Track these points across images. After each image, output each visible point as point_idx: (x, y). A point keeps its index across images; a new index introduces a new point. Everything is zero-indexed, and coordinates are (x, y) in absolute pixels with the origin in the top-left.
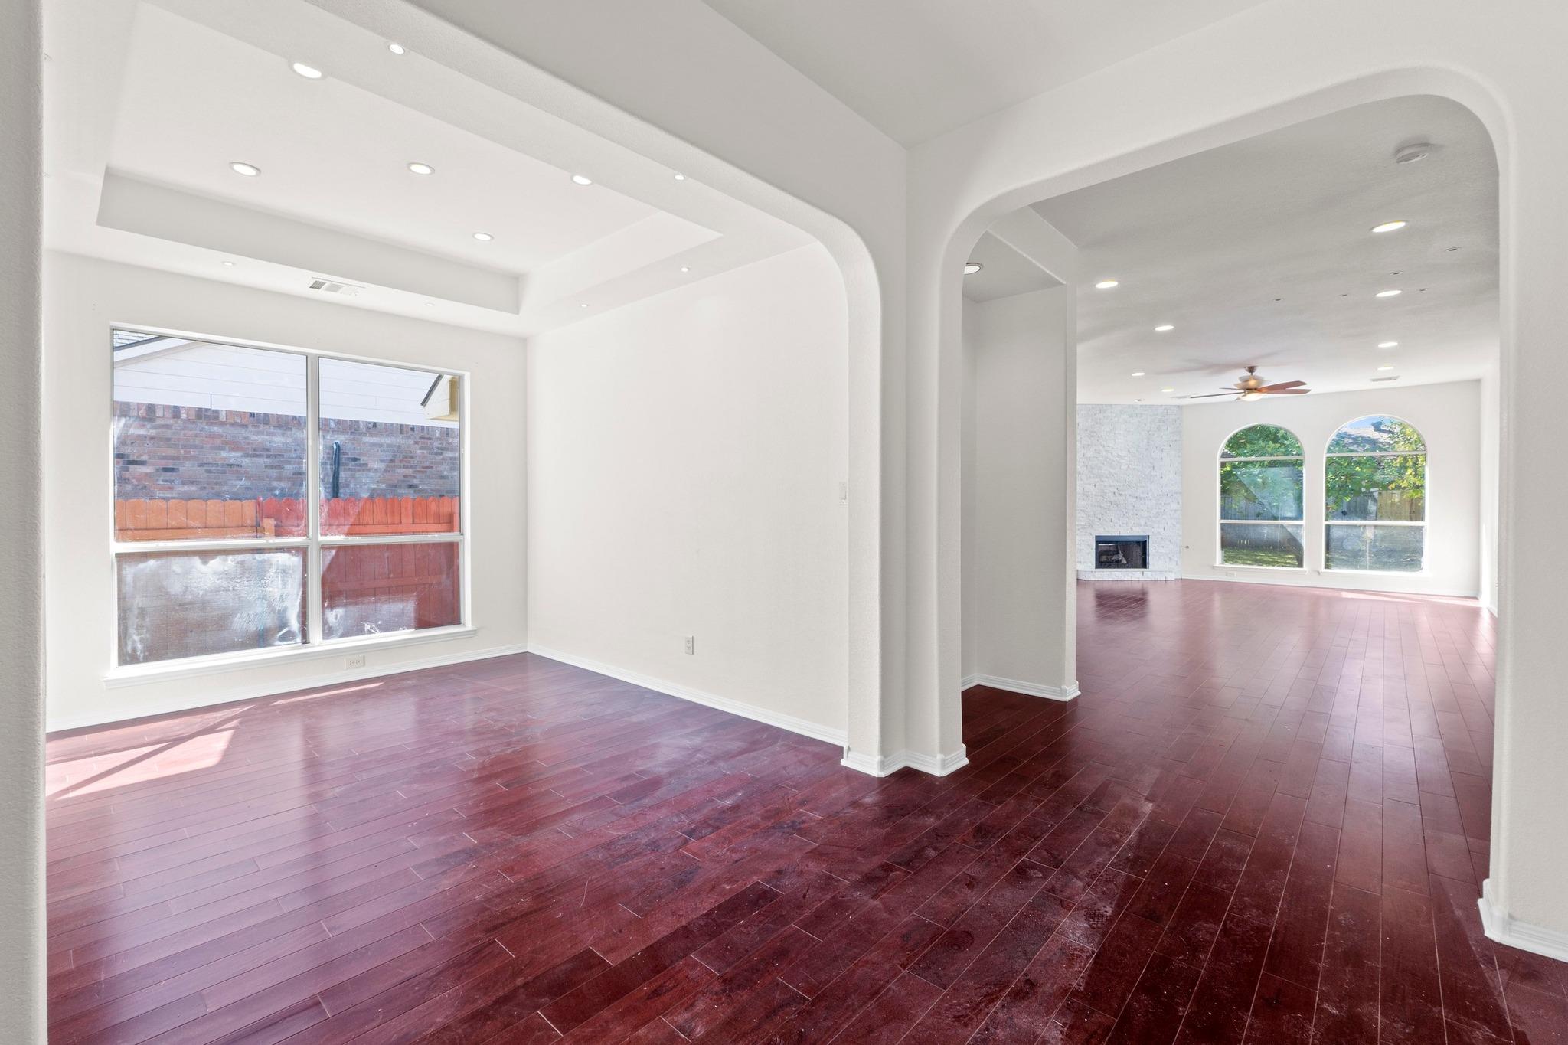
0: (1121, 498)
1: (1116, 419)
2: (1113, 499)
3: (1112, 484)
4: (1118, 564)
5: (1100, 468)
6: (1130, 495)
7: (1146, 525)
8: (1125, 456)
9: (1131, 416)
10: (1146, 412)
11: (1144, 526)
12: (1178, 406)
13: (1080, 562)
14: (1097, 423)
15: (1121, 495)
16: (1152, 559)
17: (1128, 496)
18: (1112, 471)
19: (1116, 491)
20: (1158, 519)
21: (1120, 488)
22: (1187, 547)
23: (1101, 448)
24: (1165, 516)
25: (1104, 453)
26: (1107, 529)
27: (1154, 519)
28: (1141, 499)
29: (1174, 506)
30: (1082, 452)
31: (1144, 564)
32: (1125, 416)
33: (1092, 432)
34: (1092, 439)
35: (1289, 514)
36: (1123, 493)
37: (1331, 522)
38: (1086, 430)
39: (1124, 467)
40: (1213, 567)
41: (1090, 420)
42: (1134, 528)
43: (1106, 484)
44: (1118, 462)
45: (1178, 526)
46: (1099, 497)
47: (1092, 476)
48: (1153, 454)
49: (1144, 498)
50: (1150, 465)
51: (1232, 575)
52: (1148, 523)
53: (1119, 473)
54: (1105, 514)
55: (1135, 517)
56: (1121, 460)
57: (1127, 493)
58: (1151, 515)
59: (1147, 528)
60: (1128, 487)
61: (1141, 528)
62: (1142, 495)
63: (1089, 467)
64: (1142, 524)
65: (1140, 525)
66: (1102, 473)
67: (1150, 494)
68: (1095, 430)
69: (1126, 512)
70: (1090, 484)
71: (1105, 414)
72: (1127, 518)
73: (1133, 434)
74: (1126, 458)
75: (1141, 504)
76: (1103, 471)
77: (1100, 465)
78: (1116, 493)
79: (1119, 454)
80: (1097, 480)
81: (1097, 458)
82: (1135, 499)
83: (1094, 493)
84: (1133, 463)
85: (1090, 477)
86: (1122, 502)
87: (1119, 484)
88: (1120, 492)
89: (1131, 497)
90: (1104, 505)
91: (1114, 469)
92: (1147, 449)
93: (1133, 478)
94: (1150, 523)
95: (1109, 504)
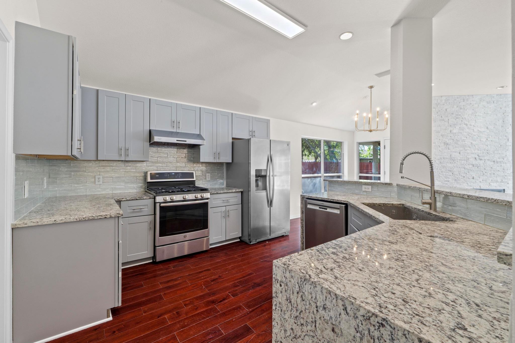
0: (481, 162)
1: (477, 105)
2: (474, 162)
3: (474, 152)
5: (464, 141)
6: (488, 160)
7: (502, 181)
8: (484, 132)
9: (488, 103)
10: (501, 100)
11: (501, 182)
14: (461, 109)
15: (481, 159)
17: (486, 161)
18: (474, 143)
21: (480, 155)
23: (464, 126)
25: (467, 130)
26: (469, 184)
28: (497, 162)
30: (450, 129)
32: (484, 103)
33: (457, 115)
34: (457, 119)
36: (482, 158)
38: (453, 114)
39: (484, 140)
41: (455, 107)
42: (492, 184)
43: (468, 151)
44: (479, 136)
46: (463, 161)
47: (457, 146)
49: (500, 162)
50: (505, 138)
52: (504, 180)
53: (479, 144)
54: (468, 173)
55: (493, 175)
56: (481, 135)
57: (486, 158)
58: (506, 174)
59: (503, 184)
60: (487, 154)
61: (498, 183)
62: (498, 160)
63: (455, 140)
64: (499, 180)
65: (497, 181)
66: (466, 144)
67: (505, 159)
68: (460, 113)
69: (485, 172)
70: (455, 152)
71: (468, 102)
72: (486, 176)
73: (490, 116)
74: (485, 133)
75: (498, 166)
76: (466, 143)
77: (464, 138)
78: (477, 158)
79: (479, 130)
80: (461, 149)
81: (461, 133)
82: (493, 163)
83: (459, 158)
84: (491, 136)
85: (456, 147)
86: (482, 165)
87: (479, 152)
88: (480, 158)
89: (489, 161)
90: (467, 167)
91: (475, 141)
92: (502, 126)
93: (491, 147)
94: (506, 180)
95: (471, 166)
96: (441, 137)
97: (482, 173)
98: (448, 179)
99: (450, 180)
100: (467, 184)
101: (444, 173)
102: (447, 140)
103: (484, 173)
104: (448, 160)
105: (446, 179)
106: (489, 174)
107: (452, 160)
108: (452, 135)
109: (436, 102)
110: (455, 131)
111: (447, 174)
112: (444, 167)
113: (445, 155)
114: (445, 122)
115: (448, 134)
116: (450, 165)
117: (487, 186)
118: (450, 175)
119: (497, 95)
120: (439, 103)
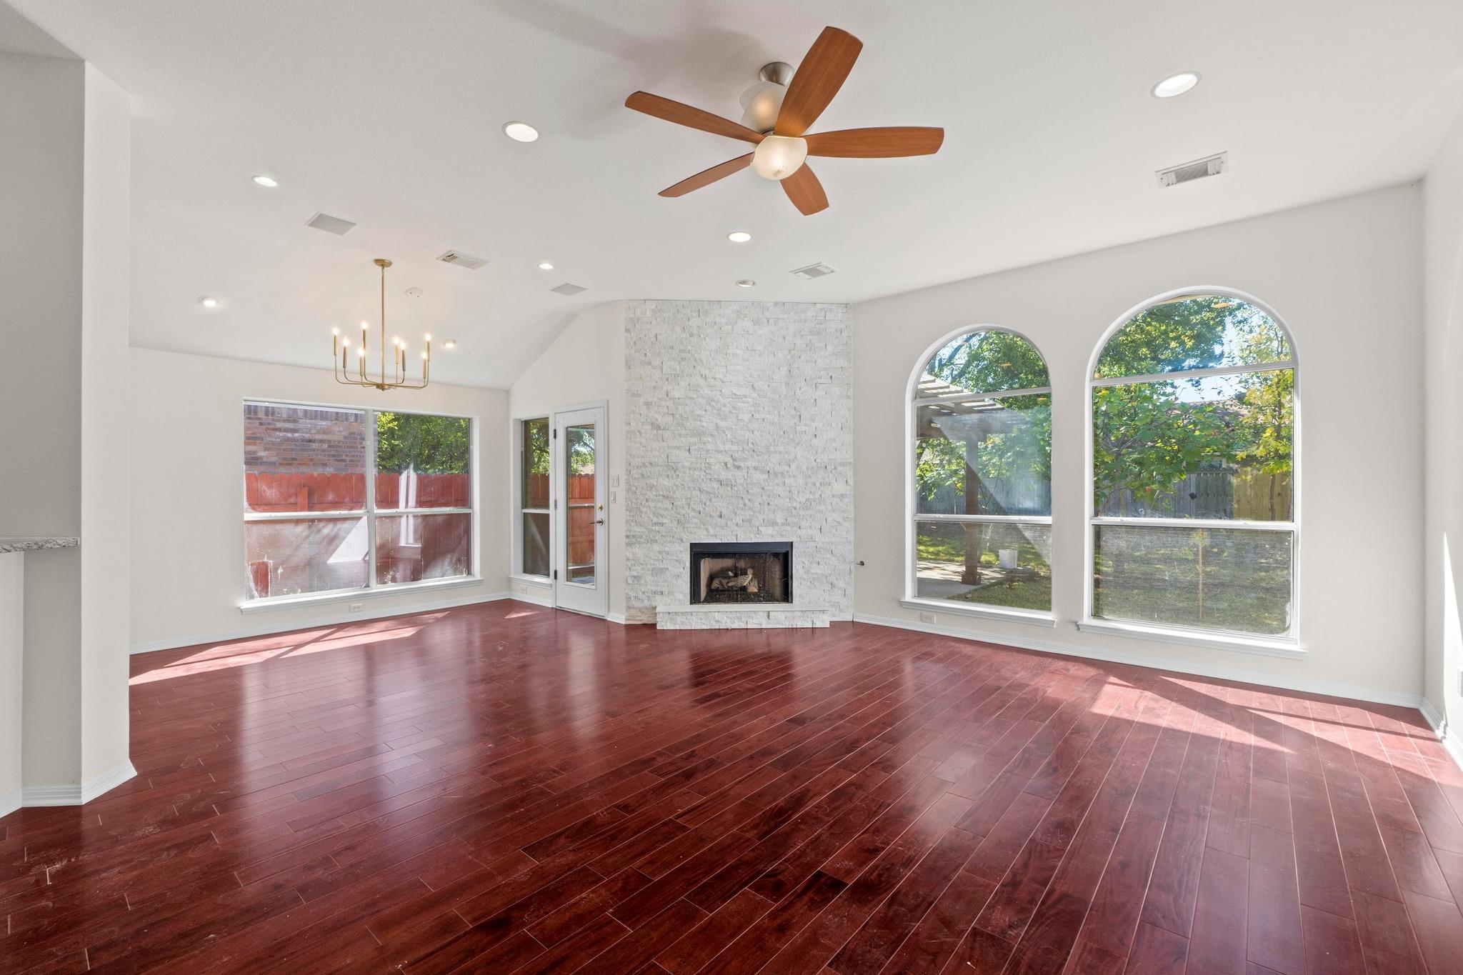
0: (740, 474)
1: (729, 327)
2: (723, 475)
3: (721, 447)
4: (741, 595)
5: (699, 418)
6: (756, 468)
7: (786, 523)
8: (745, 396)
9: (756, 322)
10: (786, 316)
11: (783, 524)
12: (846, 305)
13: (662, 593)
14: (691, 335)
15: (738, 467)
16: (797, 587)
17: (752, 471)
18: (722, 424)
19: (729, 460)
20: (810, 512)
21: (736, 455)
22: (862, 564)
23: (701, 381)
24: (822, 507)
25: (707, 391)
26: (711, 531)
27: (802, 512)
28: (776, 475)
29: (839, 488)
30: (665, 388)
31: (786, 596)
32: (747, 323)
33: (681, 351)
34: (683, 363)
35: (1028, 504)
36: (743, 465)
37: (1105, 519)
38: (672, 348)
39: (745, 417)
40: (903, 604)
41: (678, 329)
42: (763, 529)
43: (709, 447)
44: (734, 408)
45: (846, 524)
46: (697, 473)
47: (683, 432)
48: (798, 392)
49: (782, 474)
50: (794, 413)
51: (930, 620)
52: (789, 519)
53: (734, 427)
54: (708, 503)
55: (766, 508)
56: (740, 404)
57: (749, 464)
58: (795, 505)
59: (788, 528)
60: (752, 453)
61: (776, 528)
62: (779, 469)
63: (677, 416)
64: (779, 521)
65: (774, 523)
66: (703, 426)
67: (793, 467)
68: (689, 348)
69: (749, 500)
70: (679, 448)
71: (708, 319)
72: (751, 509)
73: (760, 356)
74: (749, 400)
75: (778, 484)
76: (705, 424)
77: (699, 412)
78: (729, 465)
79: (734, 392)
80: (694, 440)
81: (693, 399)
82: (766, 476)
83: (687, 464)
84: (761, 409)
85: (680, 435)
86: (742, 481)
87: (735, 448)
88: (737, 464)
89: (758, 472)
90: (707, 486)
91: (725, 419)
92: (787, 384)
93: (761, 436)
94: (794, 520)
95: (716, 485)
96: (645, 407)
97: (741, 502)
98: (660, 520)
99: (665, 521)
100: (707, 530)
101: (653, 504)
102: (658, 416)
103: (747, 501)
104: (660, 469)
105: (655, 520)
106: (756, 504)
107: (672, 468)
108: (670, 403)
109: (632, 315)
110: (676, 394)
111: (660, 505)
112: (652, 487)
113: (654, 456)
114: (653, 368)
115: (661, 399)
116: (666, 482)
117: (752, 536)
118: (667, 509)
119: (776, 304)
120: (638, 319)
